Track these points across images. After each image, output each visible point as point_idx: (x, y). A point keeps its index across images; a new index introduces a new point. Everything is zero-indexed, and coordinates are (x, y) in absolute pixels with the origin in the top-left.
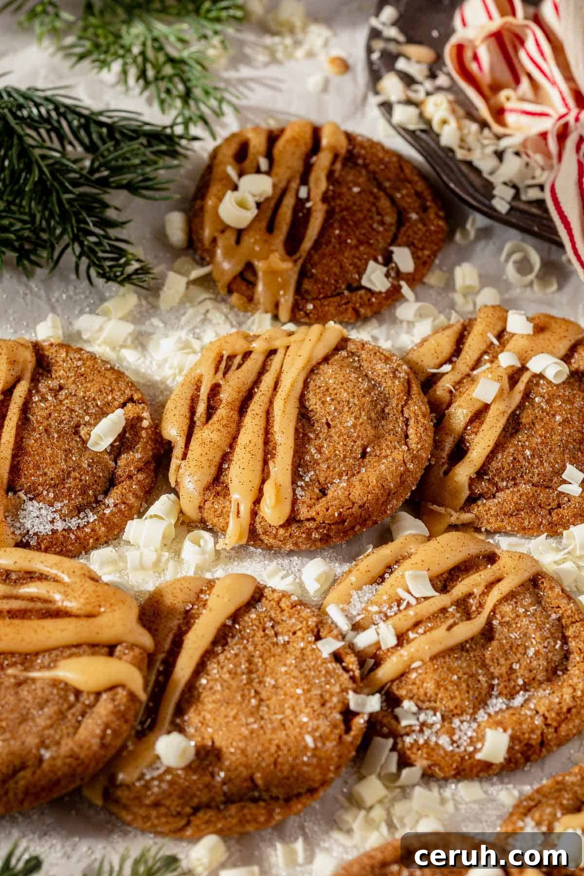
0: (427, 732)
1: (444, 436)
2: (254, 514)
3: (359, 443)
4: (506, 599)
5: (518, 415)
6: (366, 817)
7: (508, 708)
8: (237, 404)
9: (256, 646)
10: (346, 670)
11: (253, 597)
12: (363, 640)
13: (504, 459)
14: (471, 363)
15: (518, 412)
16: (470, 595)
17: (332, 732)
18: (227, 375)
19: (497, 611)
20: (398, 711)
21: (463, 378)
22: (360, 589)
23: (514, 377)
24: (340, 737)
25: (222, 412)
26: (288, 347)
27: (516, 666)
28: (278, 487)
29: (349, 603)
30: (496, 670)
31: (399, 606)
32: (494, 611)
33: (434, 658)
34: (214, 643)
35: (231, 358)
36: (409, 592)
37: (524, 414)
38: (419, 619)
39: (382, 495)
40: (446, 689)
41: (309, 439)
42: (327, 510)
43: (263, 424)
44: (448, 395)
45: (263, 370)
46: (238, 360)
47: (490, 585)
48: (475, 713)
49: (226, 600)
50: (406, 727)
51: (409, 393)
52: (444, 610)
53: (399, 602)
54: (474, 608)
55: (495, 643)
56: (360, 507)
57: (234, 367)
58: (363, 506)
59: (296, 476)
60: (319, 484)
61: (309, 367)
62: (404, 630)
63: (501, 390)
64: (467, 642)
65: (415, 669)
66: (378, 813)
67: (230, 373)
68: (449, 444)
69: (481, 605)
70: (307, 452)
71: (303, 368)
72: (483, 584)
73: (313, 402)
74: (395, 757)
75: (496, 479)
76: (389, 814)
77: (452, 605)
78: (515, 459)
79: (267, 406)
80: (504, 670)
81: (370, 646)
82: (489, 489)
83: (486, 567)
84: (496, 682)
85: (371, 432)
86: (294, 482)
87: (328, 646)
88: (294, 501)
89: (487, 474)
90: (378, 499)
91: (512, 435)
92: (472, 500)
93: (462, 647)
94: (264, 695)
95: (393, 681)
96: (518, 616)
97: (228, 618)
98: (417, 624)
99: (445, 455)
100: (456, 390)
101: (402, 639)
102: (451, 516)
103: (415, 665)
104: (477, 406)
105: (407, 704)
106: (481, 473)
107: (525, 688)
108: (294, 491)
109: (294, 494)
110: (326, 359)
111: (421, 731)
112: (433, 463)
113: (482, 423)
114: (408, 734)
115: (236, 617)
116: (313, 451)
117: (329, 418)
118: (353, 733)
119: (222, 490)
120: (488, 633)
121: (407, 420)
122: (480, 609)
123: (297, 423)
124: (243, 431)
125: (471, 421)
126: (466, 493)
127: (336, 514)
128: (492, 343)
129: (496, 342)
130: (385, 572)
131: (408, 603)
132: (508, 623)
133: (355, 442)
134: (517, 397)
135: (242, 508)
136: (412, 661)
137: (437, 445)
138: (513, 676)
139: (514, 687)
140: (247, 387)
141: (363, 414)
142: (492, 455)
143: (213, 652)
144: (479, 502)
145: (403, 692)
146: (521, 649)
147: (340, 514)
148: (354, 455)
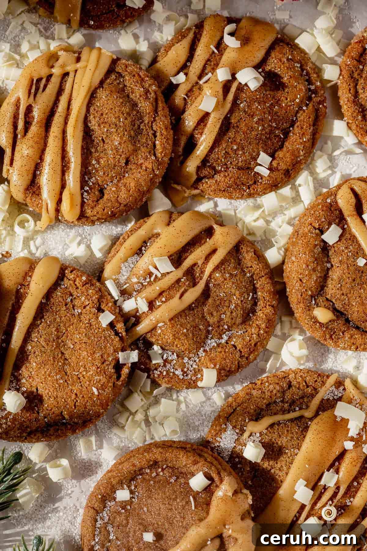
0: (168, 366)
1: (180, 136)
2: (58, 211)
3: (123, 156)
4: (217, 268)
5: (229, 117)
6: (133, 419)
7: (218, 345)
8: (44, 121)
9: (61, 317)
10: (117, 334)
11: (59, 277)
12: (129, 306)
13: (220, 152)
14: (198, 72)
15: (229, 116)
16: (195, 264)
17: (108, 382)
18: (37, 99)
19: (212, 277)
20: (150, 352)
21: (193, 86)
22: (126, 260)
23: (227, 86)
24: (114, 383)
25: (34, 129)
26: (76, 71)
27: (223, 316)
28: (72, 195)
29: (120, 273)
30: (211, 320)
31: (150, 277)
32: (210, 276)
33: (171, 320)
34: (35, 318)
35: (39, 80)
36: (156, 268)
37: (233, 117)
38: (162, 290)
39: (139, 196)
40: (180, 339)
41: (91, 152)
42: (104, 210)
43: (60, 144)
44: (183, 102)
45: (60, 91)
46: (44, 81)
47: (208, 257)
48: (197, 351)
49: (41, 286)
50: (155, 364)
51: (156, 111)
52: (178, 281)
53: (150, 274)
54: (198, 274)
55: (210, 300)
56: (125, 206)
57: (41, 89)
58: (127, 204)
59: (83, 183)
60: (99, 185)
61: (90, 93)
62: (153, 299)
63: (218, 103)
64: (193, 303)
65: (160, 327)
66: (140, 417)
67: (38, 95)
68: (183, 141)
69: (202, 272)
70: (90, 163)
71: (86, 96)
72: (204, 257)
73: (93, 124)
74: (149, 381)
75: (214, 164)
76: (147, 416)
77: (184, 276)
78: (226, 152)
79: (62, 127)
80: (216, 319)
81: (132, 310)
82: (210, 173)
83: (205, 242)
84: (210, 328)
85: (131, 147)
86: (82, 188)
87: (106, 318)
88: (83, 204)
89: (209, 162)
90: (136, 199)
91: (225, 134)
92: (199, 179)
93: (190, 308)
94: (67, 356)
95: (146, 333)
96: (225, 279)
97: (43, 298)
98: (161, 294)
99: (181, 149)
100: (188, 97)
101: (151, 305)
102: (185, 192)
103: (160, 325)
104: (201, 114)
105: (156, 348)
106: (205, 162)
107: (229, 330)
108: (82, 194)
109: (83, 198)
110: (102, 83)
111: (165, 366)
112: (173, 156)
113: (205, 125)
114: (156, 369)
115: (48, 295)
116: (94, 162)
117: (104, 136)
118: (121, 379)
119: (37, 190)
120: (206, 293)
121: (155, 132)
122: (201, 275)
123: (83, 142)
124: (47, 149)
125: (198, 124)
126: (195, 177)
127: (110, 213)
128: (213, 52)
129: (216, 51)
130: (142, 246)
131: (156, 275)
132: (219, 285)
133: (121, 156)
134: (228, 106)
135: (49, 205)
136: (158, 322)
137: (176, 143)
138: (222, 323)
139: (222, 330)
140: (50, 108)
141: (126, 133)
142: (212, 149)
143: (35, 325)
144: (203, 181)
145: (153, 340)
146: (227, 304)
147: (112, 212)
148: (120, 164)
